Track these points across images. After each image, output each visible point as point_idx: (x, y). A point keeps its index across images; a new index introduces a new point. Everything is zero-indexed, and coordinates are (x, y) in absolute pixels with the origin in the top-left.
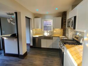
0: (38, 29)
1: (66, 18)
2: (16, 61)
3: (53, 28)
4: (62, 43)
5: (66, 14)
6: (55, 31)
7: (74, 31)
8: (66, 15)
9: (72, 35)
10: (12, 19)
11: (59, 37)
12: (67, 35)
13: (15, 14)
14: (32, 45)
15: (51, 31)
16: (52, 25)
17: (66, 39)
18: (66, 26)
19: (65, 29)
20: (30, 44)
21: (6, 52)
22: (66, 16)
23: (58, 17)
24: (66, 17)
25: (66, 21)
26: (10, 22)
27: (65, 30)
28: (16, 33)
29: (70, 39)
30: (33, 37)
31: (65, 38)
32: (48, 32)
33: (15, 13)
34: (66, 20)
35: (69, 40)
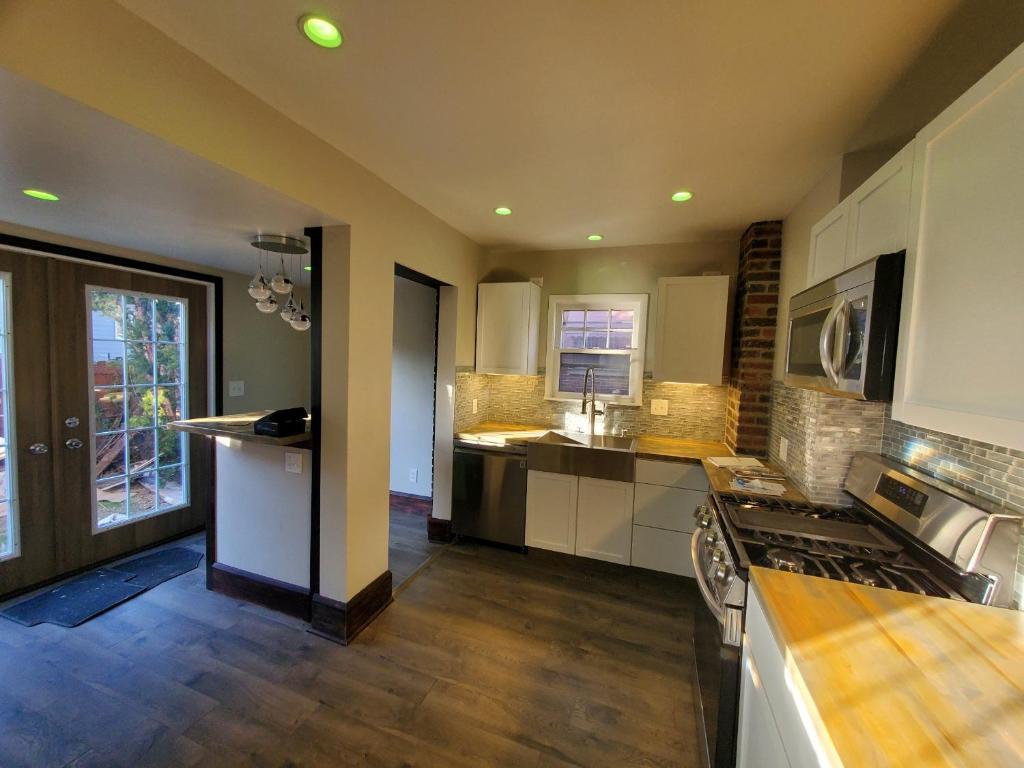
0: (511, 378)
1: (776, 288)
2: (280, 658)
3: (647, 376)
4: (722, 544)
5: (778, 243)
6: (659, 407)
7: (870, 423)
8: (776, 256)
9: (844, 458)
10: (289, 288)
11: (698, 462)
12: (782, 449)
13: (308, 240)
14: (442, 511)
15: (625, 401)
16: (635, 342)
17: (777, 490)
18: (771, 356)
19: (768, 388)
20: (429, 501)
21: (225, 557)
22: (777, 265)
23: (697, 270)
24: (776, 276)
25: (774, 311)
26: (270, 309)
27: (765, 399)
28: (308, 409)
29: (816, 501)
30: (458, 445)
31: (757, 486)
32: (595, 412)
33: (308, 231)
34: (775, 299)
35: (804, 507)
